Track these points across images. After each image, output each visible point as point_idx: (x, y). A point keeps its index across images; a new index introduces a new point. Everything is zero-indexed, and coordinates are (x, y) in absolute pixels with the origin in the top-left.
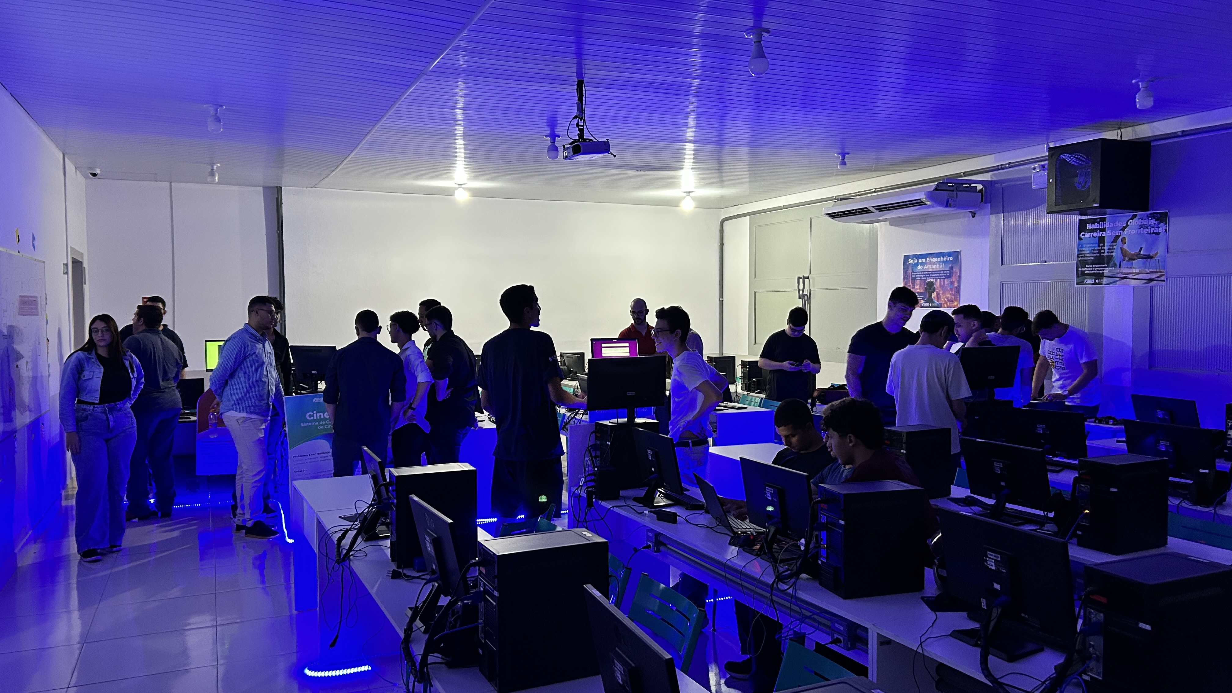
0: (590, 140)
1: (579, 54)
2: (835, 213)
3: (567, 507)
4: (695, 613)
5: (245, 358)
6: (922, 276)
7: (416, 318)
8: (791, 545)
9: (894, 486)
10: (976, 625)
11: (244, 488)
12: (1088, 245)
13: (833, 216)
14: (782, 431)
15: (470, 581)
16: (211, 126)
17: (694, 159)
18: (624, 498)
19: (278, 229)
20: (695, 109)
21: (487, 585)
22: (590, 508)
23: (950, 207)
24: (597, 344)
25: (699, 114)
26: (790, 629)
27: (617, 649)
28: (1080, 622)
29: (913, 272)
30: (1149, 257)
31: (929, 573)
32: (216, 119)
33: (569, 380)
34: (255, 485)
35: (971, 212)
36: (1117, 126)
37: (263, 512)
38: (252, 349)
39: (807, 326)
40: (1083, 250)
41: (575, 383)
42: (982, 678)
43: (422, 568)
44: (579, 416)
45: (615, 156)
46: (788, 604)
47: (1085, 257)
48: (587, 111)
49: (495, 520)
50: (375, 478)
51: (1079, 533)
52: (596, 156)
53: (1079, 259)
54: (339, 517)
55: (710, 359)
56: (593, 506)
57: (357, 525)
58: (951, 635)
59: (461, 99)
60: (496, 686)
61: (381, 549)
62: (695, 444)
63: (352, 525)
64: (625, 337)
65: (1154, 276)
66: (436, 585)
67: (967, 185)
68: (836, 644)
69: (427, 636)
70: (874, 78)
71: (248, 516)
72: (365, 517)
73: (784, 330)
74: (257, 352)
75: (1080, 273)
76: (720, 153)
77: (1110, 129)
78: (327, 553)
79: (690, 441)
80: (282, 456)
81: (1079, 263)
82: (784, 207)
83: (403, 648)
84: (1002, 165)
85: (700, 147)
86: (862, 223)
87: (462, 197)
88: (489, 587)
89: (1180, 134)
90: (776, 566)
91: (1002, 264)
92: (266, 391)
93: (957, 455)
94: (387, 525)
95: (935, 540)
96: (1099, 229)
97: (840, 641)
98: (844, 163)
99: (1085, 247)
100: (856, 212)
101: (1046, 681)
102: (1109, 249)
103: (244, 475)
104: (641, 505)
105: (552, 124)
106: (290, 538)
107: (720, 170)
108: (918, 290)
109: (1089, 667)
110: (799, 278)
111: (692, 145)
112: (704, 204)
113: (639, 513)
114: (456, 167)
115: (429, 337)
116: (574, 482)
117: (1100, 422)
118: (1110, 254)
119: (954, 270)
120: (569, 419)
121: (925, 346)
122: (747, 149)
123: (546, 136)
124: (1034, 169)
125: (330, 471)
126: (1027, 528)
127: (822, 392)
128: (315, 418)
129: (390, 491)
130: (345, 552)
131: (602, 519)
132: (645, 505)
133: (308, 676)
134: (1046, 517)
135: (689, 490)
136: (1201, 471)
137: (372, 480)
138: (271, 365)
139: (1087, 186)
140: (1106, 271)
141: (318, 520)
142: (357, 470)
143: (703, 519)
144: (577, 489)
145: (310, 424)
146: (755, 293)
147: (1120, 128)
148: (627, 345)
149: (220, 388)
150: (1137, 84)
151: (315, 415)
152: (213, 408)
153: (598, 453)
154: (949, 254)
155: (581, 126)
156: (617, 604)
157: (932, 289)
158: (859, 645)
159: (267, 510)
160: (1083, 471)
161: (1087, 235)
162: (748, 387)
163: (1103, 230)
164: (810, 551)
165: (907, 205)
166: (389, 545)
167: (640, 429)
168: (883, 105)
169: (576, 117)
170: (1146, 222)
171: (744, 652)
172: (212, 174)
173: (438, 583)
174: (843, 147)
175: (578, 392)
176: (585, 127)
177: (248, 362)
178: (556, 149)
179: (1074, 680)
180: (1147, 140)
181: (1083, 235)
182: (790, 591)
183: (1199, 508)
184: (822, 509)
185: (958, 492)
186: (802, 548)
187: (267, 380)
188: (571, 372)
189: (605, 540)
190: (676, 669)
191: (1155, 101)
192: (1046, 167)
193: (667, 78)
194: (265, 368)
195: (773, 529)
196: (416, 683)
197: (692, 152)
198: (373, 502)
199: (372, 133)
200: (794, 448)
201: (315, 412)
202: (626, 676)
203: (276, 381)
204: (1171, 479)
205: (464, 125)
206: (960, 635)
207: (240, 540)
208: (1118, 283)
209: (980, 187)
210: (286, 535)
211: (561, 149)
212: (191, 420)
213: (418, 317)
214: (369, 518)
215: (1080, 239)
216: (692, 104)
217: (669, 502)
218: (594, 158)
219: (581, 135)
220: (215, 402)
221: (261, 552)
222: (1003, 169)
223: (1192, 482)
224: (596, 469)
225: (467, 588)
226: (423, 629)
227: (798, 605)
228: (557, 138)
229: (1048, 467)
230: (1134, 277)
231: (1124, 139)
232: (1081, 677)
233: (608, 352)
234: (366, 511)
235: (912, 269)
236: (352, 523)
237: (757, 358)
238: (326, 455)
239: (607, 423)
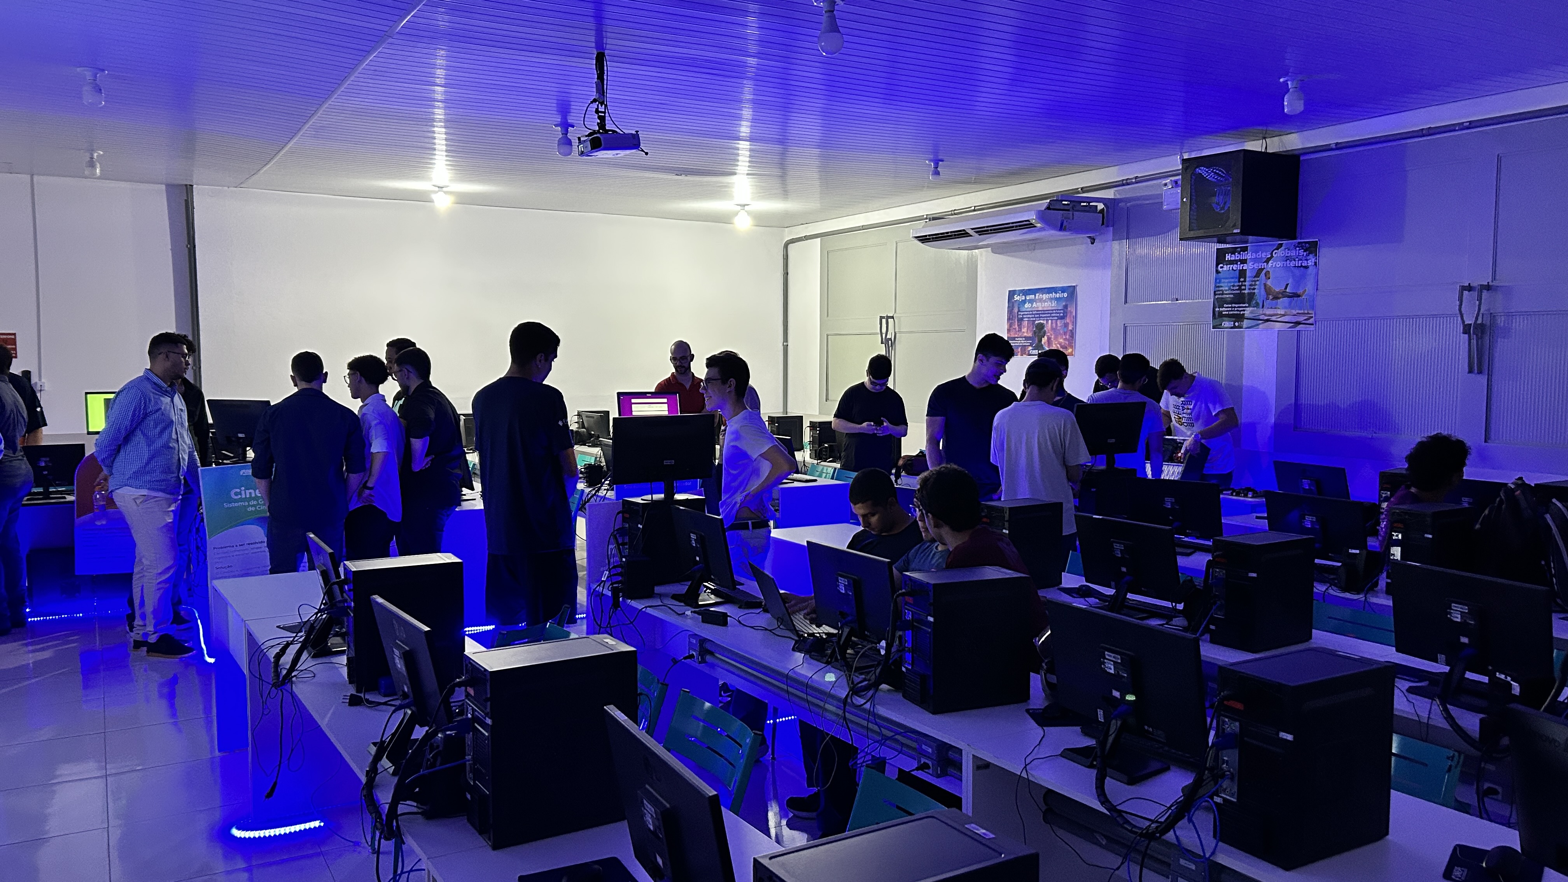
0: (614, 131)
1: (599, 18)
2: (926, 236)
3: (585, 609)
4: (748, 737)
5: (146, 415)
6: (1031, 316)
7: (383, 363)
8: (869, 649)
9: (993, 573)
10: (1090, 742)
11: (145, 591)
12: (1227, 281)
13: (924, 239)
14: (858, 509)
15: (455, 706)
16: (88, 97)
17: (750, 162)
18: (660, 596)
19: (189, 243)
20: (751, 97)
21: (476, 710)
22: (616, 610)
23: (1065, 230)
24: (624, 399)
25: (757, 104)
26: (867, 754)
27: (647, 786)
28: (1212, 733)
29: (1019, 311)
30: (1296, 295)
31: (1036, 681)
32: (94, 88)
33: (589, 446)
34: (161, 586)
35: (1089, 237)
36: (1261, 135)
37: (172, 623)
38: (156, 403)
39: (891, 378)
40: (1221, 287)
41: (597, 451)
42: (1097, 805)
43: (390, 690)
44: (602, 493)
45: (647, 154)
46: (865, 723)
47: (1223, 294)
48: (610, 95)
49: (491, 627)
50: (325, 575)
51: (1213, 627)
52: (622, 153)
53: (1217, 297)
54: (277, 627)
55: (772, 420)
56: (620, 607)
57: (301, 637)
58: (1061, 755)
59: (440, 72)
60: (490, 839)
61: (337, 668)
62: (756, 526)
63: (295, 637)
64: (664, 390)
65: (1301, 319)
66: (409, 712)
67: (1085, 204)
68: (923, 771)
69: (396, 780)
70: (975, 65)
71: (150, 628)
72: (312, 625)
73: (863, 383)
74: (163, 408)
75: (1217, 314)
76: (783, 155)
77: (1253, 138)
78: (260, 675)
79: (750, 522)
80: (198, 548)
81: (1216, 303)
82: (863, 228)
83: (364, 796)
84: (1127, 179)
85: (758, 146)
86: (959, 249)
87: (443, 203)
88: (480, 713)
89: (1334, 146)
90: (850, 676)
91: (1126, 302)
92: (175, 461)
93: (1072, 536)
94: (342, 635)
95: (1043, 639)
96: (1240, 260)
97: (928, 767)
98: (936, 173)
99: (1224, 282)
100: (951, 236)
101: (1172, 806)
102: (1250, 285)
103: (146, 574)
104: (682, 604)
105: (564, 109)
106: (210, 656)
107: (783, 177)
108: (1025, 334)
109: (1221, 786)
110: (881, 318)
111: (748, 143)
112: (763, 221)
113: (679, 614)
114: (434, 164)
115: (399, 389)
116: (594, 576)
117: (1238, 494)
118: (1251, 291)
119: (1069, 309)
120: (589, 496)
121: (1033, 403)
122: (817, 151)
123: (556, 125)
124: (1166, 185)
125: (265, 566)
126: (1154, 622)
127: (908, 460)
128: (244, 496)
129: (345, 592)
130: (284, 672)
131: (632, 623)
132: (687, 604)
133: (236, 837)
134: (1174, 609)
135: (743, 584)
136: (1350, 551)
137: (321, 578)
138: (182, 425)
139: (1226, 209)
140: (1248, 312)
141: (248, 630)
142: (302, 565)
143: (762, 619)
144: (599, 585)
145: (236, 504)
146: (828, 336)
147: (1265, 138)
148: (665, 400)
149: (110, 456)
150: (1285, 83)
151: (243, 492)
152: (99, 484)
153: (627, 540)
154: (1063, 290)
155: (602, 112)
156: (649, 731)
157: (1042, 332)
158: (951, 770)
159: (178, 619)
160: (1218, 553)
161: (1226, 268)
162: (819, 455)
163: (1244, 262)
164: (892, 655)
165: (1013, 227)
166: (345, 662)
167: (681, 508)
168: (985, 100)
169: (595, 101)
170: (1293, 253)
171: (810, 784)
172: (91, 164)
173: (411, 709)
174: (936, 152)
175: (601, 462)
176: (607, 114)
177: (150, 421)
178: (569, 143)
179: (1204, 804)
180: (1296, 152)
181: (1221, 267)
182: (867, 706)
183: (1348, 595)
184: (907, 603)
185: (1070, 580)
186: (883, 652)
187: (176, 446)
188: (591, 436)
189: (633, 649)
190: (722, 807)
191: (1305, 105)
192: (1180, 182)
193: (710, 54)
194: (174, 429)
195: (847, 630)
196: (382, 840)
197: (748, 153)
198: (323, 606)
199: (319, 115)
200: (873, 529)
201: (243, 488)
202: (658, 819)
203: (189, 448)
204: (1317, 561)
205: (445, 108)
206: (1073, 754)
207: (139, 660)
208: (1261, 326)
209: (1101, 206)
210: (205, 652)
211: (575, 142)
212: (67, 500)
213: (385, 362)
214: (317, 628)
215: (1217, 272)
216: (748, 91)
217: (719, 600)
218: (619, 156)
219: (602, 125)
220: (102, 476)
221: (171, 676)
222: (1128, 184)
223: (1340, 564)
224: (624, 560)
225: (450, 715)
226: (391, 770)
227: (876, 724)
228: (570, 129)
229: (1178, 550)
230: (1279, 320)
231: (1270, 151)
232: (1212, 799)
233: (640, 409)
234: (313, 618)
235: (1019, 308)
236: (295, 635)
237: (830, 418)
238: (259, 545)
239: (638, 500)
